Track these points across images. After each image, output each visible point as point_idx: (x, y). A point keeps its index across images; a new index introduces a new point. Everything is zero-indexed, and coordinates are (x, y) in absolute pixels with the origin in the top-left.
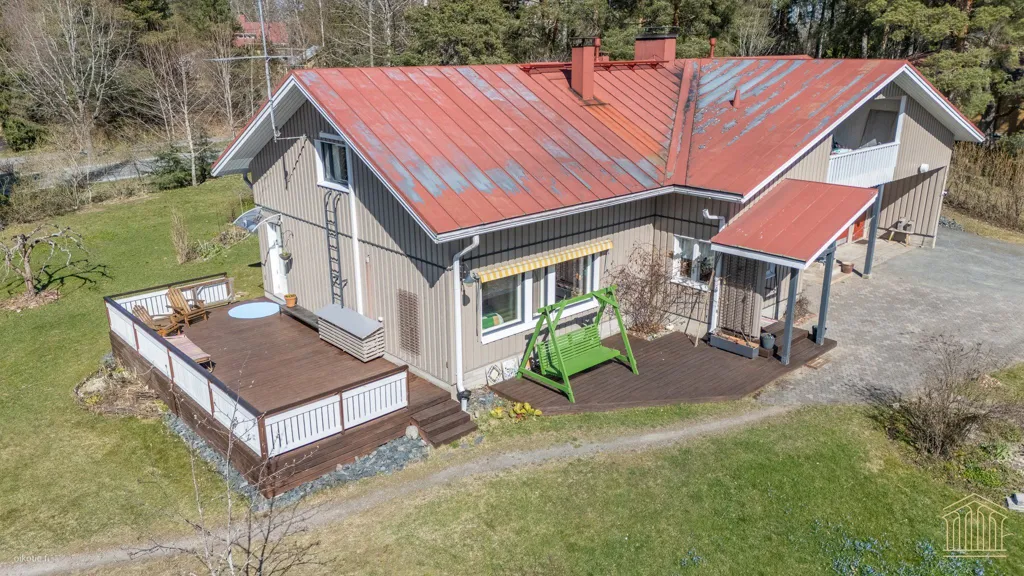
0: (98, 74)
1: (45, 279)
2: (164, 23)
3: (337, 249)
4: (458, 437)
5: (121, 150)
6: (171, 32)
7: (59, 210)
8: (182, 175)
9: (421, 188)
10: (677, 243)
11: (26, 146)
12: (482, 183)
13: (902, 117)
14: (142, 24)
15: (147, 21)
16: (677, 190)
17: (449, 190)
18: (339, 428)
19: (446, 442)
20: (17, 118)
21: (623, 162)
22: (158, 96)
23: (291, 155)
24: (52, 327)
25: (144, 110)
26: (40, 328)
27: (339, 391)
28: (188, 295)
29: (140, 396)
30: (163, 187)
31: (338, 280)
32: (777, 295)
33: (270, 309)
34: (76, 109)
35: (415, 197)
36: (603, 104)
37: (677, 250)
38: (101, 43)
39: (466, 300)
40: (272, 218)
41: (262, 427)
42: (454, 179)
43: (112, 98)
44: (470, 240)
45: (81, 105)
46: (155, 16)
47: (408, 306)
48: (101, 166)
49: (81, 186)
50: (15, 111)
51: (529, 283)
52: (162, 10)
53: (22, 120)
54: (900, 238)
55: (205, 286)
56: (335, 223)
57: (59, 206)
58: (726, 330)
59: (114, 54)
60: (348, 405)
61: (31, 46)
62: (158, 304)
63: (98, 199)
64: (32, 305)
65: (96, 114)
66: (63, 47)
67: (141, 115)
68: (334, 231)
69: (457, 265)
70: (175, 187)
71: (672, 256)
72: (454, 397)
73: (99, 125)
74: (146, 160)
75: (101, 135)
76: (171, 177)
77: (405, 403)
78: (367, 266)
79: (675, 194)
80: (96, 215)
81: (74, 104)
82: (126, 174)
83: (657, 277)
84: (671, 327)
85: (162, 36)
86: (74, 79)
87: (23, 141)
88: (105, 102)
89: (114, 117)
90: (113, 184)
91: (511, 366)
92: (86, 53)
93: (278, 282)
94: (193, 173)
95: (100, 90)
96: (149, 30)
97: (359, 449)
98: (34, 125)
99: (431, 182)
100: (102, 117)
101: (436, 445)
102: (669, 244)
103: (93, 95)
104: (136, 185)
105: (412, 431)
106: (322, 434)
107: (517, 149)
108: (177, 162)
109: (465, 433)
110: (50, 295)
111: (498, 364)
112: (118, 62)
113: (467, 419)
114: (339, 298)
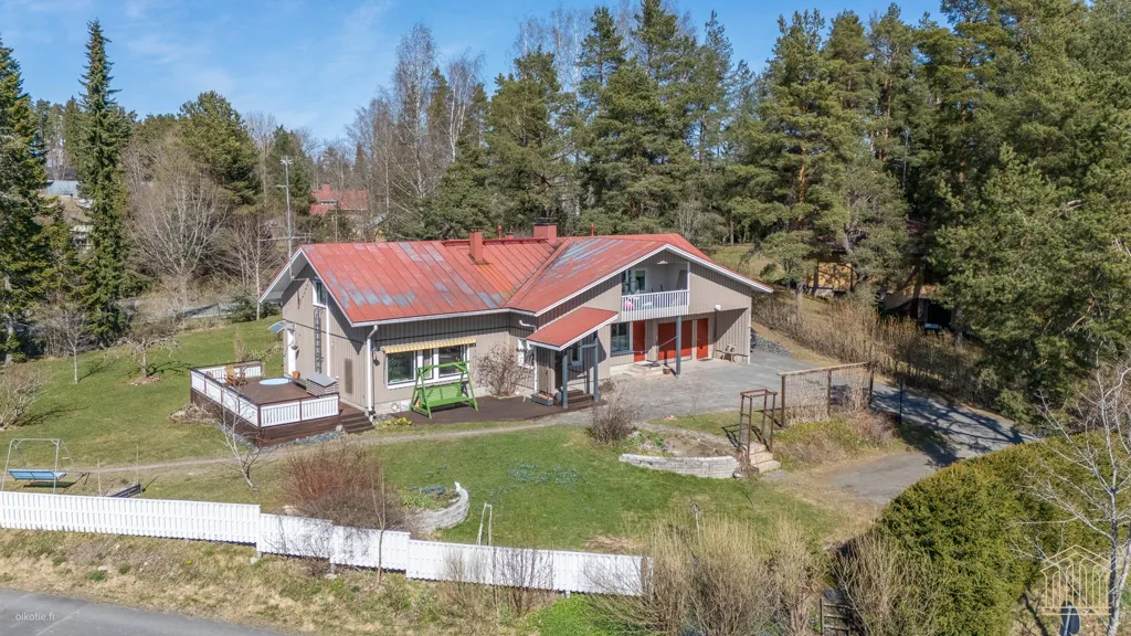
0: (198, 238)
1: (151, 370)
2: (255, 198)
3: (320, 340)
4: (362, 431)
5: (209, 293)
6: (259, 206)
7: (162, 333)
8: (250, 312)
9: (352, 302)
10: (520, 342)
11: (134, 294)
12: (388, 301)
13: (689, 274)
14: (237, 199)
15: (242, 197)
16: (513, 311)
17: (367, 304)
18: (299, 420)
19: (354, 432)
20: (131, 271)
21: (482, 295)
22: (240, 256)
23: (302, 289)
24: (156, 392)
25: (229, 266)
26: (150, 393)
27: (300, 399)
28: (237, 370)
29: (204, 416)
30: (235, 321)
31: (319, 358)
32: (588, 377)
33: (286, 381)
34: (179, 265)
35: (347, 306)
36: (487, 264)
37: (521, 347)
38: (204, 215)
39: (376, 362)
40: (290, 326)
41: (259, 411)
42: (372, 299)
43: (207, 257)
44: (372, 327)
45: (183, 262)
46: (250, 193)
47: (348, 365)
48: (191, 308)
49: (179, 318)
50: (131, 266)
51: (420, 358)
52: (256, 187)
53: (135, 273)
54: (728, 357)
55: (248, 366)
56: (319, 325)
57: (162, 330)
58: (541, 392)
59: (213, 224)
60: (305, 409)
61: (150, 217)
62: (219, 373)
63: (189, 329)
64: (144, 382)
65: (193, 269)
66: (175, 218)
67: (227, 270)
68: (319, 330)
69: (369, 341)
70: (244, 321)
71: (517, 350)
72: (367, 415)
73: (195, 277)
74: (226, 303)
75: (196, 284)
76: (242, 313)
77: (337, 413)
78: (332, 347)
79: (509, 313)
80: (187, 337)
81: (177, 261)
82: (210, 314)
83: (509, 363)
84: (517, 393)
85: (252, 209)
86: (180, 242)
87: (133, 289)
88: (200, 260)
89: (207, 271)
90: (200, 319)
91: (405, 405)
92: (191, 223)
93: (291, 366)
94: (258, 310)
95: (199, 250)
96: (243, 204)
97: (310, 433)
98: (144, 278)
99: (359, 300)
100: (197, 271)
101: (349, 433)
102: (517, 344)
103: (193, 254)
104: (216, 321)
105: (339, 428)
106: (292, 421)
107: (416, 285)
108: (247, 302)
109: (367, 430)
110: (156, 377)
111: (398, 402)
112: (215, 229)
113: (371, 424)
114: (319, 369)
